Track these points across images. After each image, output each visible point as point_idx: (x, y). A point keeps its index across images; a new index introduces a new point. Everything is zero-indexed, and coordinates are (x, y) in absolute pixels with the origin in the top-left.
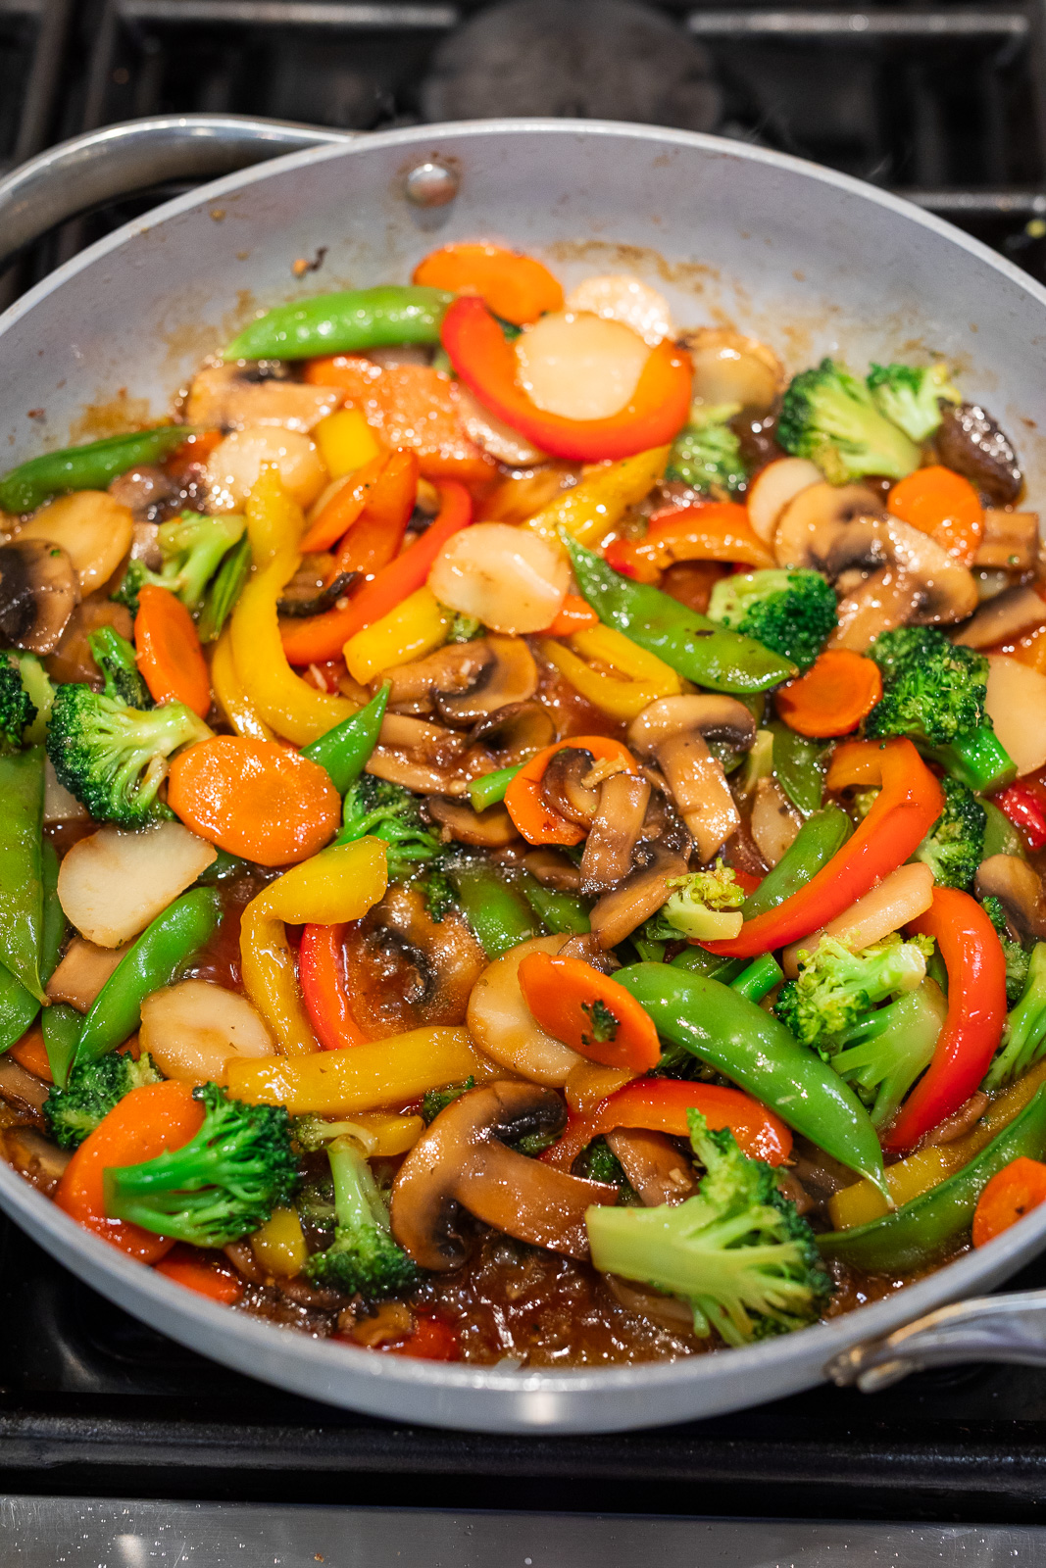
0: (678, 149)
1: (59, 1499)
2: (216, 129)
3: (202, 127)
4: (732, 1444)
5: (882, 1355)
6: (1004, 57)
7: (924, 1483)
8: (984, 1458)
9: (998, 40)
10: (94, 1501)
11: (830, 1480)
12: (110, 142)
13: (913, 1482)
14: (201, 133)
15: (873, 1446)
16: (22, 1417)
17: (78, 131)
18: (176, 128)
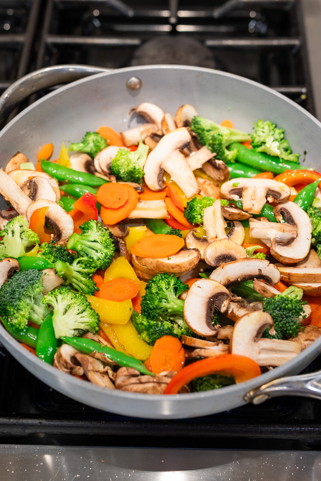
0: (202, 73)
1: (29, 445)
2: (75, 69)
3: (72, 68)
4: (220, 425)
5: (259, 393)
6: (294, 51)
7: (274, 436)
8: (291, 428)
9: (292, 47)
10: (39, 446)
11: (248, 435)
12: (45, 72)
13: (271, 436)
14: (71, 70)
15: (259, 425)
16: (20, 419)
17: (35, 69)
18: (64, 68)
